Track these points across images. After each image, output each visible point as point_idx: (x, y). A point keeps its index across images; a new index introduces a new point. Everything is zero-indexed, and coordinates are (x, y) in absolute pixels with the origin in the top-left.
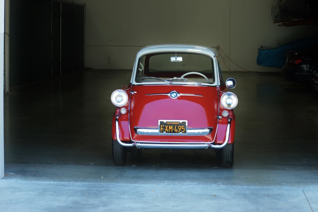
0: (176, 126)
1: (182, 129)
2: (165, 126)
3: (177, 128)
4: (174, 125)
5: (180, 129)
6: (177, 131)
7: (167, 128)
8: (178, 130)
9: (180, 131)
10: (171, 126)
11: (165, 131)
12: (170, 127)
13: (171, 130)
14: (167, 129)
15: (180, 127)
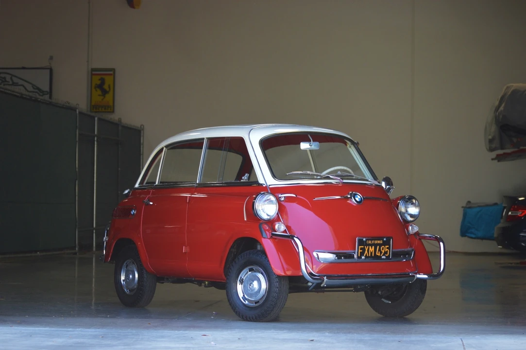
0: (378, 247)
1: (386, 250)
2: (364, 248)
3: (380, 250)
4: (375, 245)
5: (383, 251)
6: (379, 254)
7: (367, 249)
8: (381, 253)
9: (383, 255)
10: (372, 248)
11: (365, 255)
12: (370, 247)
13: (371, 253)
14: (366, 252)
15: (383, 250)
